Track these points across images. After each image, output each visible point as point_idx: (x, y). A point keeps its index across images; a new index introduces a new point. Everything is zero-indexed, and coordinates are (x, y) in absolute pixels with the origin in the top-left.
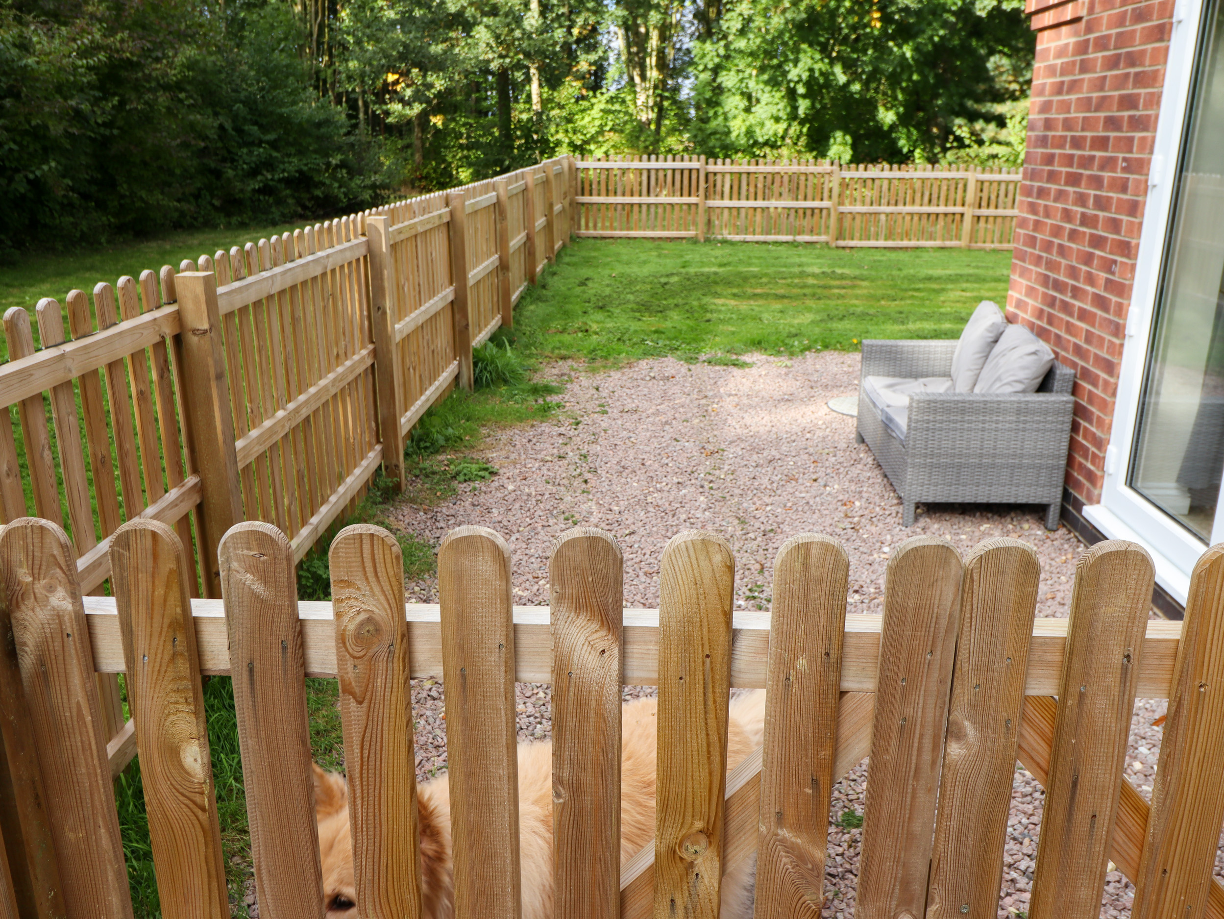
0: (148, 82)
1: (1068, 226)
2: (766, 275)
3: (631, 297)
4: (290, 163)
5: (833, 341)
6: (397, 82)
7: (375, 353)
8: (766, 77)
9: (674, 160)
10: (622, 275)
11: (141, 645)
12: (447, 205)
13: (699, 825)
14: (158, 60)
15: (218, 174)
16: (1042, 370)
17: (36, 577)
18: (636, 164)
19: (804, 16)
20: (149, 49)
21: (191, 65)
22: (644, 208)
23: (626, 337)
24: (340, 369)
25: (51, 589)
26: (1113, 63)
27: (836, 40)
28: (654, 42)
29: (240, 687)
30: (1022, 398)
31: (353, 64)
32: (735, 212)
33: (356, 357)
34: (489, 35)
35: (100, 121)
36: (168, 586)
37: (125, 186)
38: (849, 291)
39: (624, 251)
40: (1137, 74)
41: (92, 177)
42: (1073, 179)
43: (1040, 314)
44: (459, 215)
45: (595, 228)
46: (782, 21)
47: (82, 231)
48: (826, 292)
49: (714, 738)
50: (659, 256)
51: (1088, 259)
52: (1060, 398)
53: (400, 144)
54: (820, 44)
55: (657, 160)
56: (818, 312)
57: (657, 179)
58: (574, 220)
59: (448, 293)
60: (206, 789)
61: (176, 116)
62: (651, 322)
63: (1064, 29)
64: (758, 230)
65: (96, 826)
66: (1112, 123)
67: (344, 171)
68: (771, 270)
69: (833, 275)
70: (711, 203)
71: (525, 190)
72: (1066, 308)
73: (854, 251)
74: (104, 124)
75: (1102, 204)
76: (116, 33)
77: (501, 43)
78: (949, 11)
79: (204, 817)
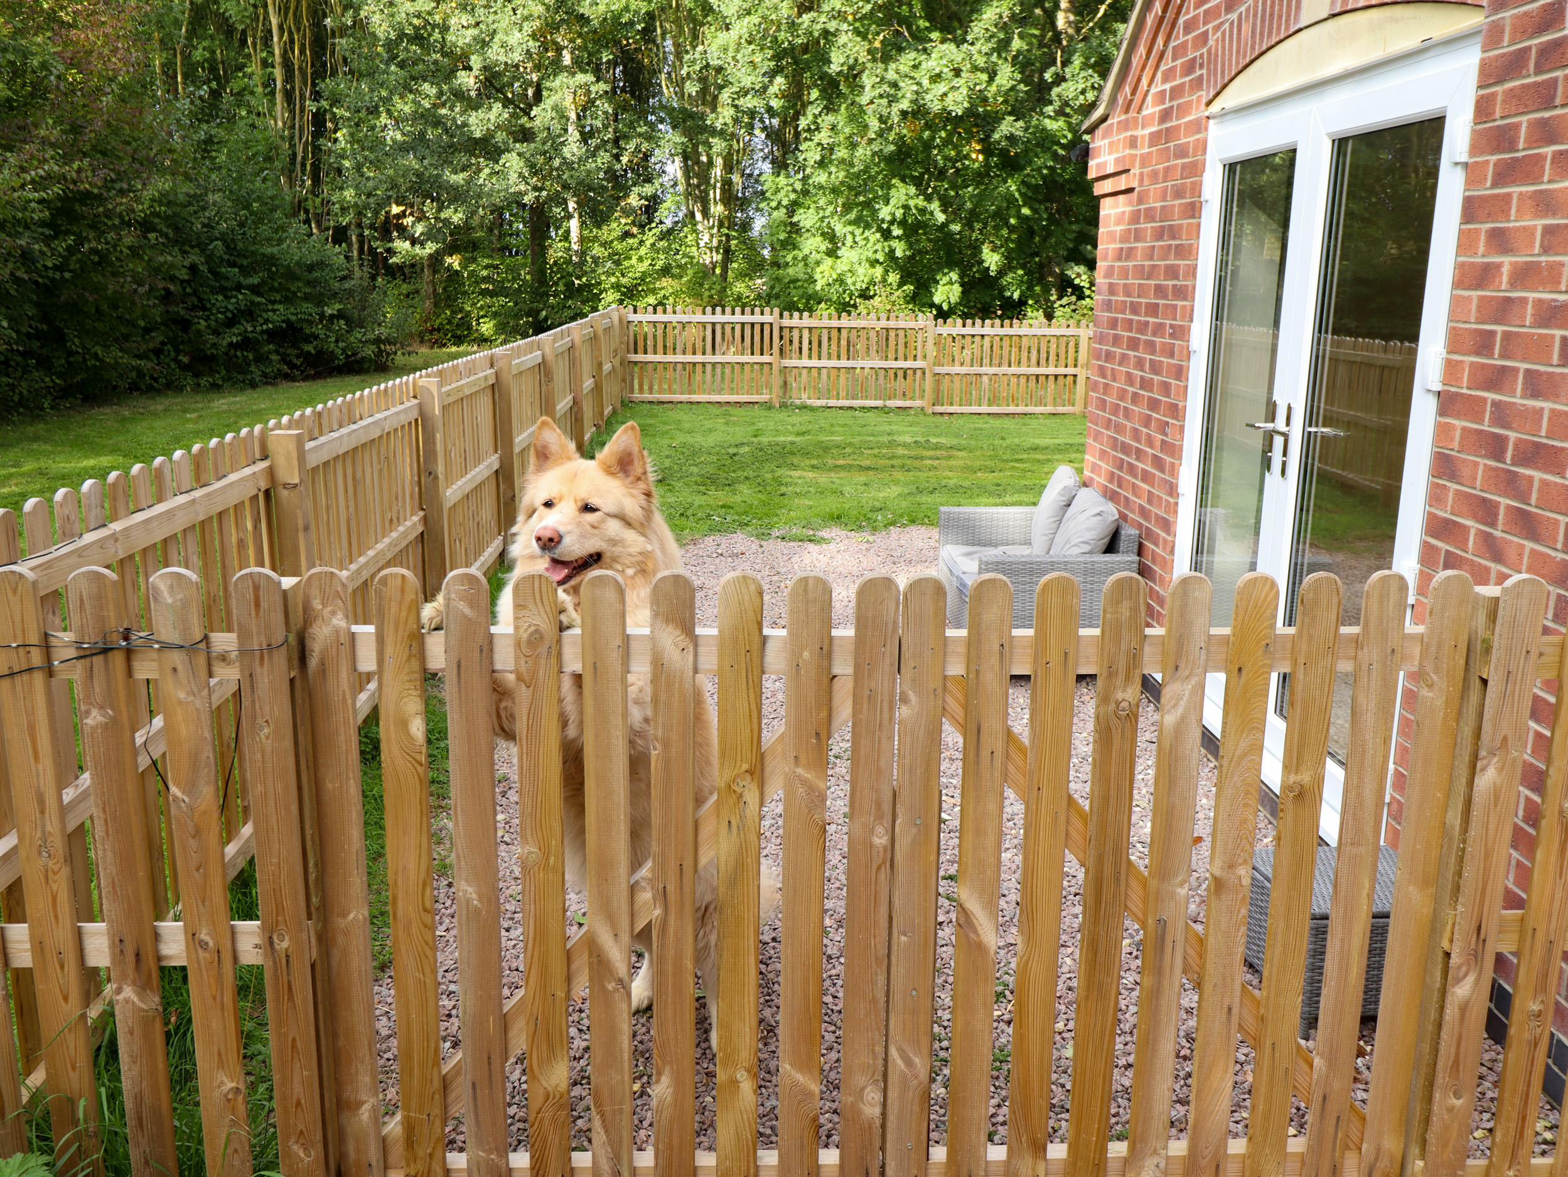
0: (109, 218)
1: (1131, 389)
2: (851, 444)
3: (695, 470)
4: (274, 311)
5: (921, 515)
6: (403, 215)
7: (425, 519)
8: (852, 216)
9: (743, 313)
10: (684, 445)
11: (389, 650)
12: (492, 366)
13: (745, 766)
14: (122, 192)
15: (185, 325)
16: (1109, 531)
17: (324, 605)
18: (699, 317)
19: (892, 148)
20: (112, 181)
21: (164, 198)
22: (709, 368)
23: (689, 513)
24: (394, 535)
25: (333, 613)
26: (1159, 234)
27: (931, 174)
28: (717, 171)
29: (450, 679)
30: (1088, 558)
31: (349, 194)
32: (814, 373)
33: (408, 523)
34: (522, 164)
35: (50, 264)
36: (409, 610)
37: (76, 341)
38: (944, 462)
39: (685, 417)
40: (1177, 246)
41: (36, 329)
42: (1133, 344)
43: (1111, 477)
44: (506, 378)
45: (651, 391)
46: (869, 153)
47: (21, 393)
48: (917, 463)
49: (754, 706)
50: (727, 424)
51: (1147, 421)
52: (1125, 557)
53: (405, 288)
54: (913, 178)
55: (723, 312)
56: (906, 484)
57: (723, 334)
58: (626, 382)
59: (492, 461)
60: (424, 750)
61: (141, 259)
62: (720, 496)
63: (1121, 197)
64: (842, 394)
65: (348, 778)
66: (1160, 291)
67: (342, 322)
68: (856, 440)
69: (927, 446)
70: (787, 362)
71: (572, 348)
72: (1132, 470)
73: (953, 418)
74: (55, 268)
75: (1156, 368)
76: (72, 161)
77: (535, 174)
78: (1058, 143)
79: (420, 770)
